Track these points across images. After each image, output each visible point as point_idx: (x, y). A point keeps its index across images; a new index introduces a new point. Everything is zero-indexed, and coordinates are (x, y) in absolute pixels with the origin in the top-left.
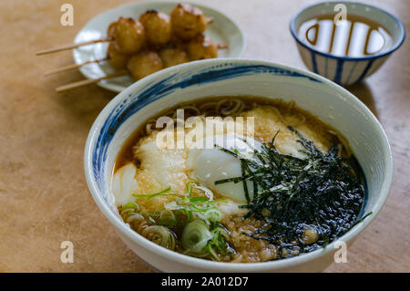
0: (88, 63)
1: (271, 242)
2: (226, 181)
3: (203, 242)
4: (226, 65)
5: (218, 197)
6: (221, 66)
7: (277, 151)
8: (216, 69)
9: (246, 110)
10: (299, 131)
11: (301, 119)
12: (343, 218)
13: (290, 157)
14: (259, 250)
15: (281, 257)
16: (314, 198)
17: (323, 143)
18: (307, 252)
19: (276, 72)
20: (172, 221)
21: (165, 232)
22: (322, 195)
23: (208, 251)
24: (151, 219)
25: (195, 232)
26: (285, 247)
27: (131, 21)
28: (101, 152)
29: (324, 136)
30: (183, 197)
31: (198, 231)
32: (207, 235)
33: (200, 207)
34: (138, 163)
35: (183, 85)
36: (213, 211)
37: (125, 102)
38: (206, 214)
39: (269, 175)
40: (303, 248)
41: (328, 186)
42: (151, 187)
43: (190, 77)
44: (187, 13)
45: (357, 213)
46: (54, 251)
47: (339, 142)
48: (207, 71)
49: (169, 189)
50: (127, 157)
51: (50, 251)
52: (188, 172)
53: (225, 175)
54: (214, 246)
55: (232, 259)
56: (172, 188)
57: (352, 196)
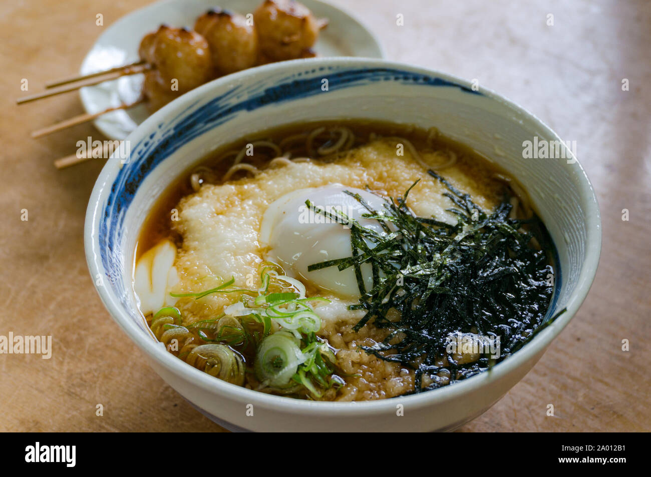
0: (109, 110)
1: (404, 364)
2: (327, 264)
3: (290, 368)
4: (322, 69)
5: (314, 291)
6: (313, 71)
7: (410, 212)
8: (304, 77)
9: (357, 145)
10: (446, 177)
11: (449, 157)
12: (520, 319)
13: (432, 222)
14: (384, 378)
15: (420, 388)
16: (473, 288)
17: (487, 197)
18: (463, 378)
19: (406, 78)
20: (238, 335)
21: (227, 354)
22: (485, 284)
23: (299, 384)
24: (203, 334)
25: (276, 353)
26: (425, 371)
27: (183, 32)
28: (114, 224)
29: (488, 185)
30: (254, 294)
31: (282, 351)
32: (296, 357)
33: (283, 310)
34: (179, 240)
35: (250, 105)
36: (306, 315)
37: (152, 137)
38: (294, 320)
39: (397, 253)
40: (456, 372)
41: (494, 268)
42: (201, 279)
43: (261, 92)
44: (282, 15)
45: (543, 310)
46: (42, 392)
47: (513, 194)
48: (290, 81)
49: (231, 282)
50: (160, 231)
51: (35, 392)
52: (262, 252)
53: (325, 254)
54: (308, 374)
55: (339, 394)
56: (236, 280)
57: (536, 283)
